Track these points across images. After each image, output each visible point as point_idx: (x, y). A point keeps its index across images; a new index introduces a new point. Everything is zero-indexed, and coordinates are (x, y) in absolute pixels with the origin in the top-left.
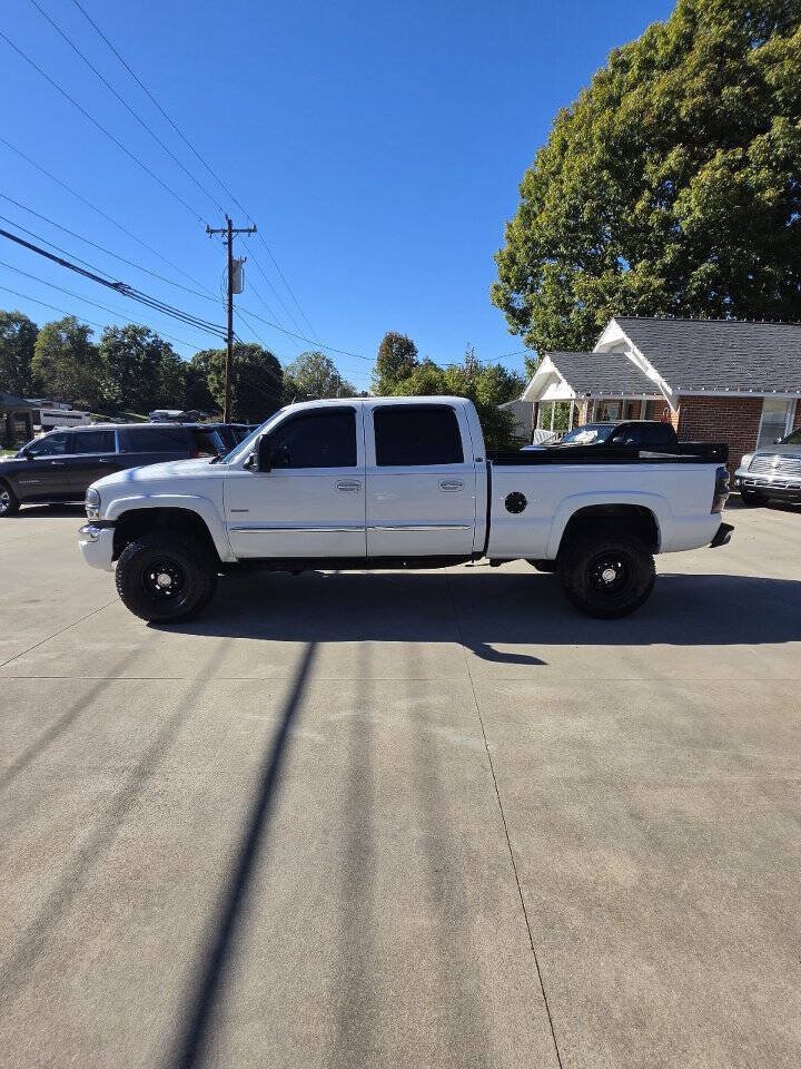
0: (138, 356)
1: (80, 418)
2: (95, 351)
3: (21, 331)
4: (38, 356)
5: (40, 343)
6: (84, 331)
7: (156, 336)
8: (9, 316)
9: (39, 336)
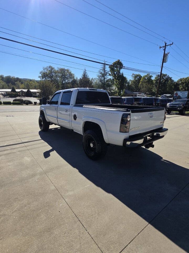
0: (162, 81)
1: (144, 96)
2: (152, 81)
3: (139, 78)
4: (140, 83)
5: (141, 80)
6: (151, 77)
7: (168, 76)
8: (137, 75)
9: (142, 79)
